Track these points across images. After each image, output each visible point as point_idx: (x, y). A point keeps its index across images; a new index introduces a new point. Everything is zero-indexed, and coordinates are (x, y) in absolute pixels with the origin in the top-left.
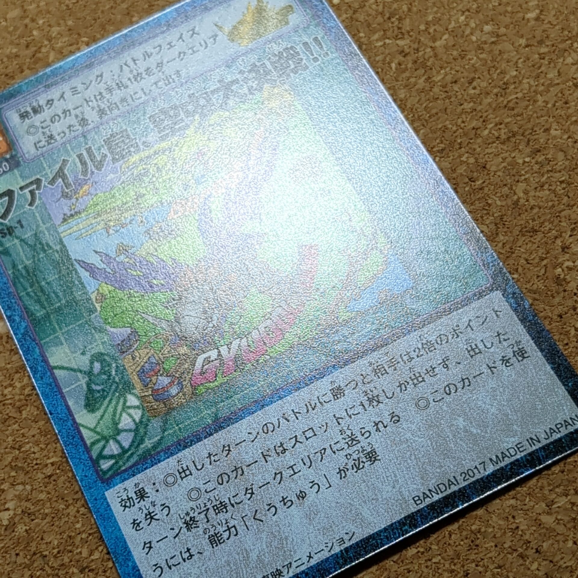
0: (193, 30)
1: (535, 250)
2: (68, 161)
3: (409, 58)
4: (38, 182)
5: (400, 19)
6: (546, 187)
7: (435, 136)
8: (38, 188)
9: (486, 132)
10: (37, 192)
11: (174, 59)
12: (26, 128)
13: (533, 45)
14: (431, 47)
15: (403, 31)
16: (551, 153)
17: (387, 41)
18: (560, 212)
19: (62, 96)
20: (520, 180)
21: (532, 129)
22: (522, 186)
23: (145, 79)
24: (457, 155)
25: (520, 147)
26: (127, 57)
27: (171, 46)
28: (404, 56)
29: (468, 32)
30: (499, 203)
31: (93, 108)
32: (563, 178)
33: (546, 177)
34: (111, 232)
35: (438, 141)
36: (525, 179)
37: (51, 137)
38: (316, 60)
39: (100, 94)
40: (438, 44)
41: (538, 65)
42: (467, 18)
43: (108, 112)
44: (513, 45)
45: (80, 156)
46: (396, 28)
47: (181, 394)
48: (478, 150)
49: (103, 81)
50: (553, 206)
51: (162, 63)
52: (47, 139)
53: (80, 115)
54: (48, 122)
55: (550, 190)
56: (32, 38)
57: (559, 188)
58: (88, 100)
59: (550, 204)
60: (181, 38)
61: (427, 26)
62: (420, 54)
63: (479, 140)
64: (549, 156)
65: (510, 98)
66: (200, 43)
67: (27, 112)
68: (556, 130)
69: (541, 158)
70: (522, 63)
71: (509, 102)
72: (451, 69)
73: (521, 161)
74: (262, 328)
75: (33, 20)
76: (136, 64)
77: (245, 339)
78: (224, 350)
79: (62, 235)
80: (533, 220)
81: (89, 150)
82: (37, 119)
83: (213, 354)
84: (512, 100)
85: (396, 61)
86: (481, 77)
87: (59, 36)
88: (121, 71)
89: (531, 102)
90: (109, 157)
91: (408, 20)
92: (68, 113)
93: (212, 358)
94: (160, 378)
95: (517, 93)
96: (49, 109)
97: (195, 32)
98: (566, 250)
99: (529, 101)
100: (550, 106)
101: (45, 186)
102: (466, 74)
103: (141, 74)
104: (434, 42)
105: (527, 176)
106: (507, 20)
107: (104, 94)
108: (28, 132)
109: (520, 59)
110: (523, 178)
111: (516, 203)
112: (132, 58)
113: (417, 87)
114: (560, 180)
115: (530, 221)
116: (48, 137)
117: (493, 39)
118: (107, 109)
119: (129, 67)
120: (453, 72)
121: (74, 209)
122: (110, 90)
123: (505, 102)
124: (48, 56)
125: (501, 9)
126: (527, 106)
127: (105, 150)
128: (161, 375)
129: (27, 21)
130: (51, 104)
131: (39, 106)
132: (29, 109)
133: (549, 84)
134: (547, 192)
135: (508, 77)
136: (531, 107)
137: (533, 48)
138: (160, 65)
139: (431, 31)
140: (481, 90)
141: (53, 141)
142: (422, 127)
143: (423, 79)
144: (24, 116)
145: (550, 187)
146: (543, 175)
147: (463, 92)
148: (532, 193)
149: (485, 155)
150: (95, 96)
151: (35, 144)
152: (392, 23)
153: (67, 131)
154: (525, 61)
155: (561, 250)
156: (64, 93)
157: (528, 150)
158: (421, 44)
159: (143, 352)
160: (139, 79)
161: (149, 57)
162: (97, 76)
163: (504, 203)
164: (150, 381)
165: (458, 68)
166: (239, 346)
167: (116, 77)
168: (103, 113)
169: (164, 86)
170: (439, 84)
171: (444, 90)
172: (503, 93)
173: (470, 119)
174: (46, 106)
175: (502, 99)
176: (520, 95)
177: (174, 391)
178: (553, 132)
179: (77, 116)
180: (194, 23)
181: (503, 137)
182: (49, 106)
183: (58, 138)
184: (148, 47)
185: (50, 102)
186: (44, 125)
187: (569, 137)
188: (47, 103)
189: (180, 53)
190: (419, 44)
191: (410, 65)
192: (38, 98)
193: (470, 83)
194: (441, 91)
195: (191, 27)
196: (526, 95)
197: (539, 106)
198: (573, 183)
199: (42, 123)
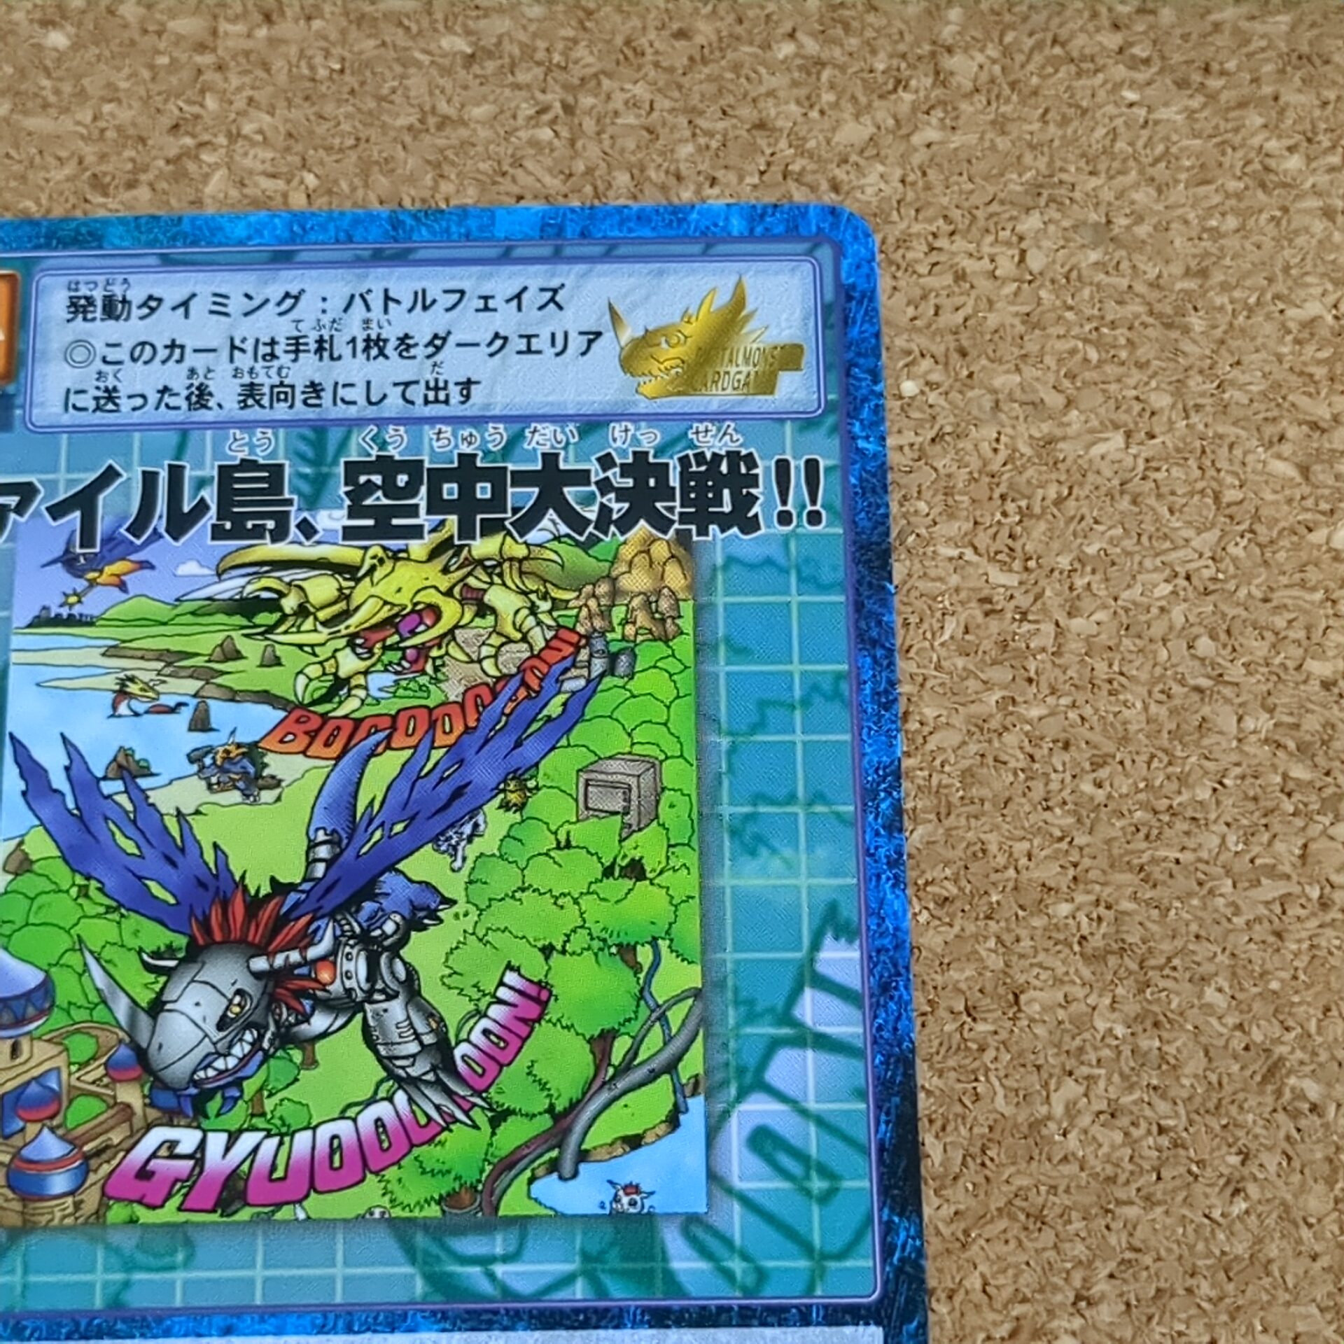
0: (555, 291)
1: (1017, 1266)
2: (118, 475)
3: (994, 625)
4: (26, 492)
5: (1025, 514)
6: (1124, 1121)
7: (950, 854)
8: (20, 509)
9: (1064, 909)
10: (13, 516)
11: (477, 345)
12: (71, 338)
13: (1285, 747)
14: (1057, 624)
15: (1018, 545)
16: (1179, 1043)
17: (969, 554)
18: (1119, 1203)
19: (185, 304)
20: (1077, 1073)
21: (1169, 959)
22: (1071, 1089)
23: (387, 357)
24: (971, 928)
25: (1120, 991)
26: (378, 280)
27: (486, 309)
28: (987, 614)
29: (1158, 630)
30: (1000, 1102)
31: (237, 373)
32: (1171, 1123)
33: (1136, 1095)
34: (123, 709)
35: (948, 872)
36: (1088, 1078)
37: (111, 395)
38: (785, 518)
39: (273, 343)
40: (1077, 624)
41: (1270, 804)
42: (1174, 593)
43: (265, 401)
44: (1240, 720)
45: (149, 479)
46: (1005, 532)
47: (70, 1200)
48: (1026, 943)
49: (293, 315)
50: (1112, 1180)
51: (444, 339)
52: (100, 394)
53: (201, 372)
54: (122, 354)
55: (1126, 1134)
56: (196, 109)
57: (1151, 1141)
58: (237, 343)
59: (1110, 1170)
60: (518, 296)
61: (1077, 565)
62: (1026, 627)
63: (1038, 922)
64: (1170, 1049)
65: (1162, 853)
66: (553, 335)
67: (90, 301)
68: (1220, 990)
69: (1149, 1043)
70: (1236, 777)
71: (1154, 861)
72: (1074, 705)
73: (1102, 1026)
74: (324, 1133)
75: (220, 68)
76: (386, 311)
77: (276, 1140)
78: (216, 1142)
79: (14, 657)
80: (1053, 1189)
81: (176, 474)
82: (101, 331)
83: (188, 1139)
84: (1165, 859)
85: (963, 616)
86: (1128, 763)
87: (259, 138)
88: (346, 310)
89: (1204, 891)
90: (211, 516)
91: (1043, 526)
92: (178, 351)
93: (180, 1150)
94: (46, 1131)
95: (1183, 849)
96: (142, 318)
97: (558, 298)
98: (1083, 1304)
99: (1200, 884)
100: (1239, 921)
101: (37, 513)
102: (1096, 737)
103: (386, 341)
104: (1070, 615)
105: (1096, 1071)
106: (1260, 649)
107: (279, 350)
108: (67, 356)
109: (1238, 764)
110: (1085, 1070)
111: (1036, 1125)
112: (386, 291)
113: (973, 709)
114: (1163, 1122)
115: (1043, 1189)
116: (107, 390)
117: (1204, 682)
118: (266, 390)
119: (368, 308)
120: (1072, 715)
121: (71, 606)
122: (297, 346)
123: (1145, 858)
124: (206, 177)
125: (1262, 614)
126: (1190, 895)
127: (210, 495)
128: (52, 1130)
129: (206, 59)
130: (153, 310)
131: (124, 301)
132: (98, 295)
133: (1266, 865)
134: (1118, 1137)
135: (1185, 797)
136: (1195, 902)
137: (1280, 753)
138: (438, 342)
139: (1080, 582)
140: (1109, 796)
141: (110, 406)
142: (932, 816)
143: (997, 695)
144: (79, 307)
145: (1132, 1129)
146: (1131, 1088)
147: (1068, 779)
148: (1085, 1120)
149: (1032, 965)
150: (257, 341)
151: (68, 391)
152: (1005, 514)
153: (153, 398)
154: (1243, 777)
155: (1072, 1299)
156: (194, 295)
157: (1132, 1008)
158: (1039, 604)
159: (43, 1050)
160: (374, 352)
161: (425, 308)
162: (287, 295)
163: (1008, 1111)
164: (22, 1130)
165: (1088, 711)
166: (255, 1150)
167: (326, 320)
168: (252, 396)
169: (420, 401)
170: (1028, 728)
171: (1028, 749)
172: (1155, 832)
173: (1046, 857)
174: (140, 307)
175: (1144, 845)
176: (1185, 857)
177: (59, 1183)
178: (1210, 994)
179: (192, 372)
180: (566, 275)
181: (1096, 942)
182: (146, 311)
183: (125, 405)
184: (436, 282)
185: (152, 304)
186: (113, 355)
187: (1240, 1027)
188: (144, 304)
189: (497, 336)
190: (1036, 600)
191: (987, 645)
192: (131, 278)
193: (1096, 766)
194: (1021, 748)
195: (554, 283)
196: (1201, 866)
197: (1216, 910)
198: (1186, 1149)
199: (108, 345)
